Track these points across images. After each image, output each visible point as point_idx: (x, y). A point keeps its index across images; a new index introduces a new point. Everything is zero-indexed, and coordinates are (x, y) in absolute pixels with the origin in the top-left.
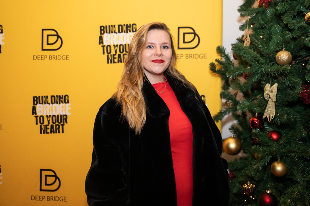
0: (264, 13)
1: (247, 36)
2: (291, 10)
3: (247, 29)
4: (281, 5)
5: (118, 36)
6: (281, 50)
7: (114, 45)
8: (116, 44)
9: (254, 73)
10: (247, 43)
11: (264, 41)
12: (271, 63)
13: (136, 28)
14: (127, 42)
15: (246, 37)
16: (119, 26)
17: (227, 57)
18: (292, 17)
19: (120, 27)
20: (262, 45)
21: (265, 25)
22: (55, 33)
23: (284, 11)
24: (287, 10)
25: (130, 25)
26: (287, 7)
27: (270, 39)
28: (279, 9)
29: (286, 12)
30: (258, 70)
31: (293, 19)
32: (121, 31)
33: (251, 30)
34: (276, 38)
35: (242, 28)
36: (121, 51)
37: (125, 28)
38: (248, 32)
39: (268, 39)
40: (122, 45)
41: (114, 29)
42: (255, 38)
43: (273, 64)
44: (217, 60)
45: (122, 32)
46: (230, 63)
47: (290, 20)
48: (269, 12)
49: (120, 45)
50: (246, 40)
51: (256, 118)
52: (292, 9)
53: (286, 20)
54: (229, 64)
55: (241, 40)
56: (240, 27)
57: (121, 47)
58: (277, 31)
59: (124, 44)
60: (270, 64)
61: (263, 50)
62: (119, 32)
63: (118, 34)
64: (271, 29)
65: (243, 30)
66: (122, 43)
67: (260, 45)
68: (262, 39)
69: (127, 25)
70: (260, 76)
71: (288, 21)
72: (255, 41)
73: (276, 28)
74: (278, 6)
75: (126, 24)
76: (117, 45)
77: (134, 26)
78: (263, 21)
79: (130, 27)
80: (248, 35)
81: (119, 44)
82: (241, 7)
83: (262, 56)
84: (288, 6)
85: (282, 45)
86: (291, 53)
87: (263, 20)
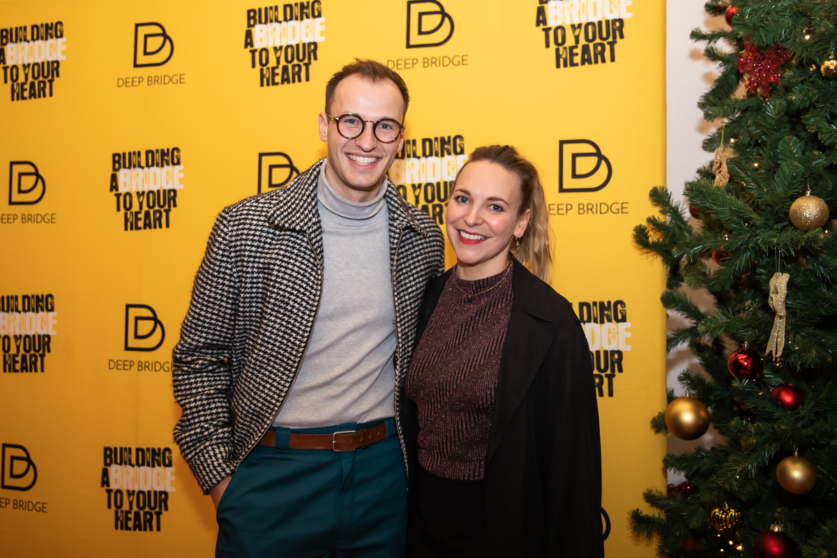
0: (759, 109)
1: (721, 164)
2: (823, 102)
3: (721, 148)
4: (800, 91)
5: (423, 165)
6: (803, 194)
7: (413, 186)
8: (417, 183)
9: (738, 249)
10: (721, 180)
11: (761, 174)
12: (779, 226)
13: (462, 145)
14: (442, 178)
15: (718, 165)
16: (424, 141)
17: (675, 213)
18: (826, 117)
19: (427, 144)
20: (755, 183)
21: (763, 137)
22: (286, 162)
23: (807, 103)
24: (816, 102)
25: (449, 138)
26: (814, 95)
27: (774, 168)
28: (795, 100)
29: (813, 106)
30: (747, 242)
31: (829, 123)
32: (428, 153)
33: (731, 150)
34: (790, 167)
35: (709, 145)
36: (430, 198)
37: (437, 146)
38: (724, 154)
39: (770, 170)
40: (431, 184)
41: (414, 148)
42: (739, 168)
43: (784, 227)
44: (651, 221)
45: (431, 155)
46: (682, 226)
47: (824, 124)
48: (772, 108)
49: (427, 185)
50: (720, 172)
51: (745, 354)
52: (827, 100)
53: (812, 126)
54: (680, 228)
55: (707, 174)
56: (704, 143)
57: (429, 188)
58: (791, 151)
59: (434, 181)
60: (775, 227)
61: (759, 194)
62: (424, 155)
63: (423, 159)
64: (777, 148)
65: (712, 150)
66: (430, 181)
67: (752, 184)
68: (757, 169)
69: (443, 139)
70: (753, 257)
71: (817, 126)
72: (740, 174)
73: (789, 143)
74: (793, 93)
75: (439, 136)
76: (420, 185)
77: (458, 141)
78: (757, 129)
79: (449, 142)
80: (722, 162)
81: (424, 182)
82: (706, 97)
83: (757, 208)
84: (815, 92)
85: (804, 183)
86: (828, 203)
87: (758, 125)
